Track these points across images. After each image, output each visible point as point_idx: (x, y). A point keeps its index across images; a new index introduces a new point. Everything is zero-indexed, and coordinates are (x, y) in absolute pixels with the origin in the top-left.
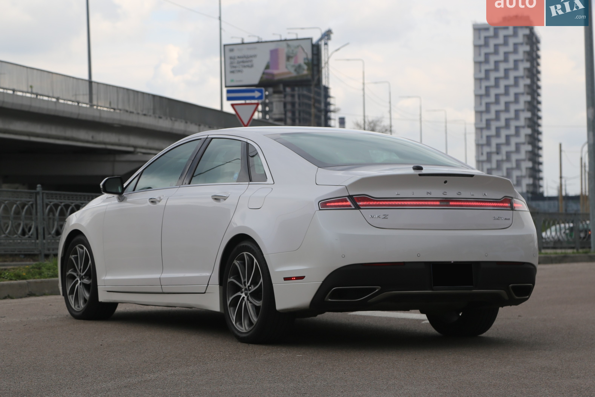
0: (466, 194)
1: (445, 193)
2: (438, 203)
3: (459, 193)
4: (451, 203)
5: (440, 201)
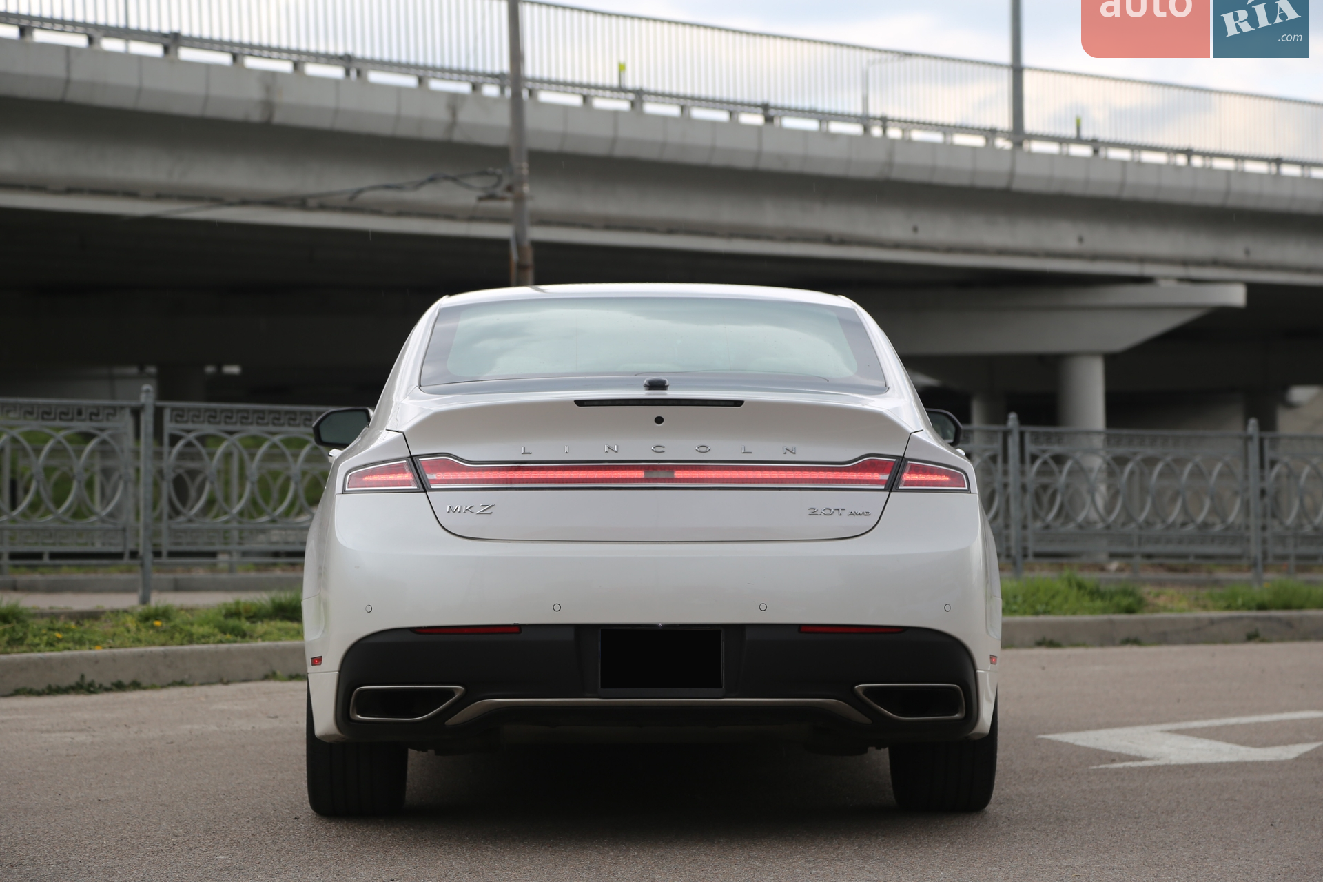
0: (724, 448)
1: (659, 449)
2: (640, 474)
3: (703, 448)
4: (677, 474)
5: (646, 469)
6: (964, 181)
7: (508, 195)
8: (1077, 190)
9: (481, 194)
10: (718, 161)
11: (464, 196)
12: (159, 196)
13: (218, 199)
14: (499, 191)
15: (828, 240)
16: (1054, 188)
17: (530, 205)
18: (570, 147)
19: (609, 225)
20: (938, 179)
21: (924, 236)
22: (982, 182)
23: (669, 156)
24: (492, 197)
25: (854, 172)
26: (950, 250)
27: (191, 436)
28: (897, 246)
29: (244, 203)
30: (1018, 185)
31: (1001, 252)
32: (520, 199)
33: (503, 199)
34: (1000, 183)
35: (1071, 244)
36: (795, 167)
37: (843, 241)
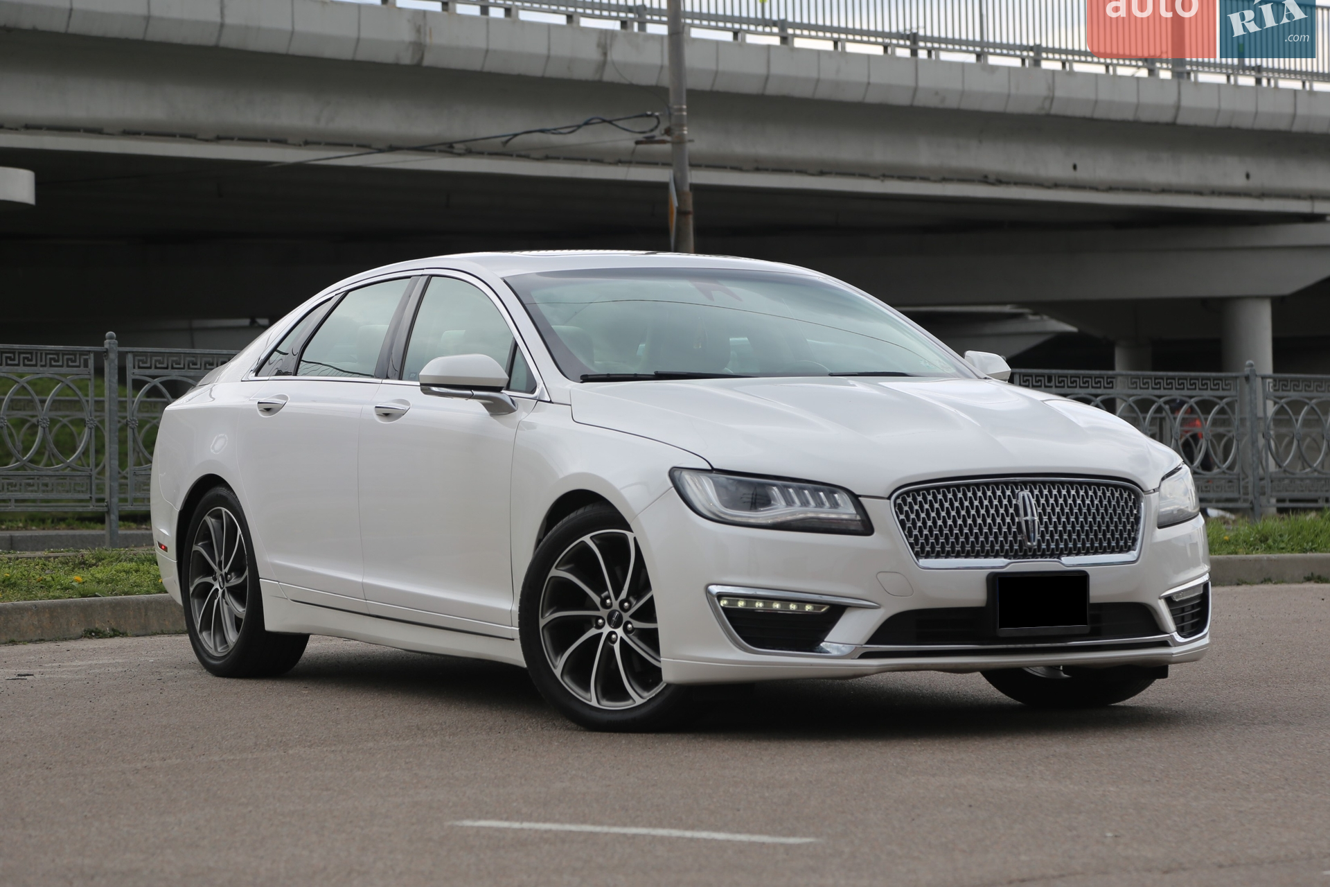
6: (1129, 115)
7: (667, 138)
8: (1246, 123)
9: (640, 137)
10: (873, 98)
11: (621, 139)
12: (308, 142)
13: (366, 145)
14: (657, 134)
15: (985, 180)
16: (1222, 122)
17: (690, 147)
18: (721, 86)
19: (759, 167)
20: (1099, 114)
21: (1083, 174)
22: (1145, 116)
23: (823, 93)
24: (650, 140)
25: (1013, 108)
26: (1111, 189)
27: (157, 381)
28: (1056, 185)
29: (392, 149)
30: (1182, 119)
31: (1164, 190)
32: (680, 142)
33: (663, 142)
34: (1166, 117)
35: (1239, 181)
36: (952, 103)
37: (999, 182)
